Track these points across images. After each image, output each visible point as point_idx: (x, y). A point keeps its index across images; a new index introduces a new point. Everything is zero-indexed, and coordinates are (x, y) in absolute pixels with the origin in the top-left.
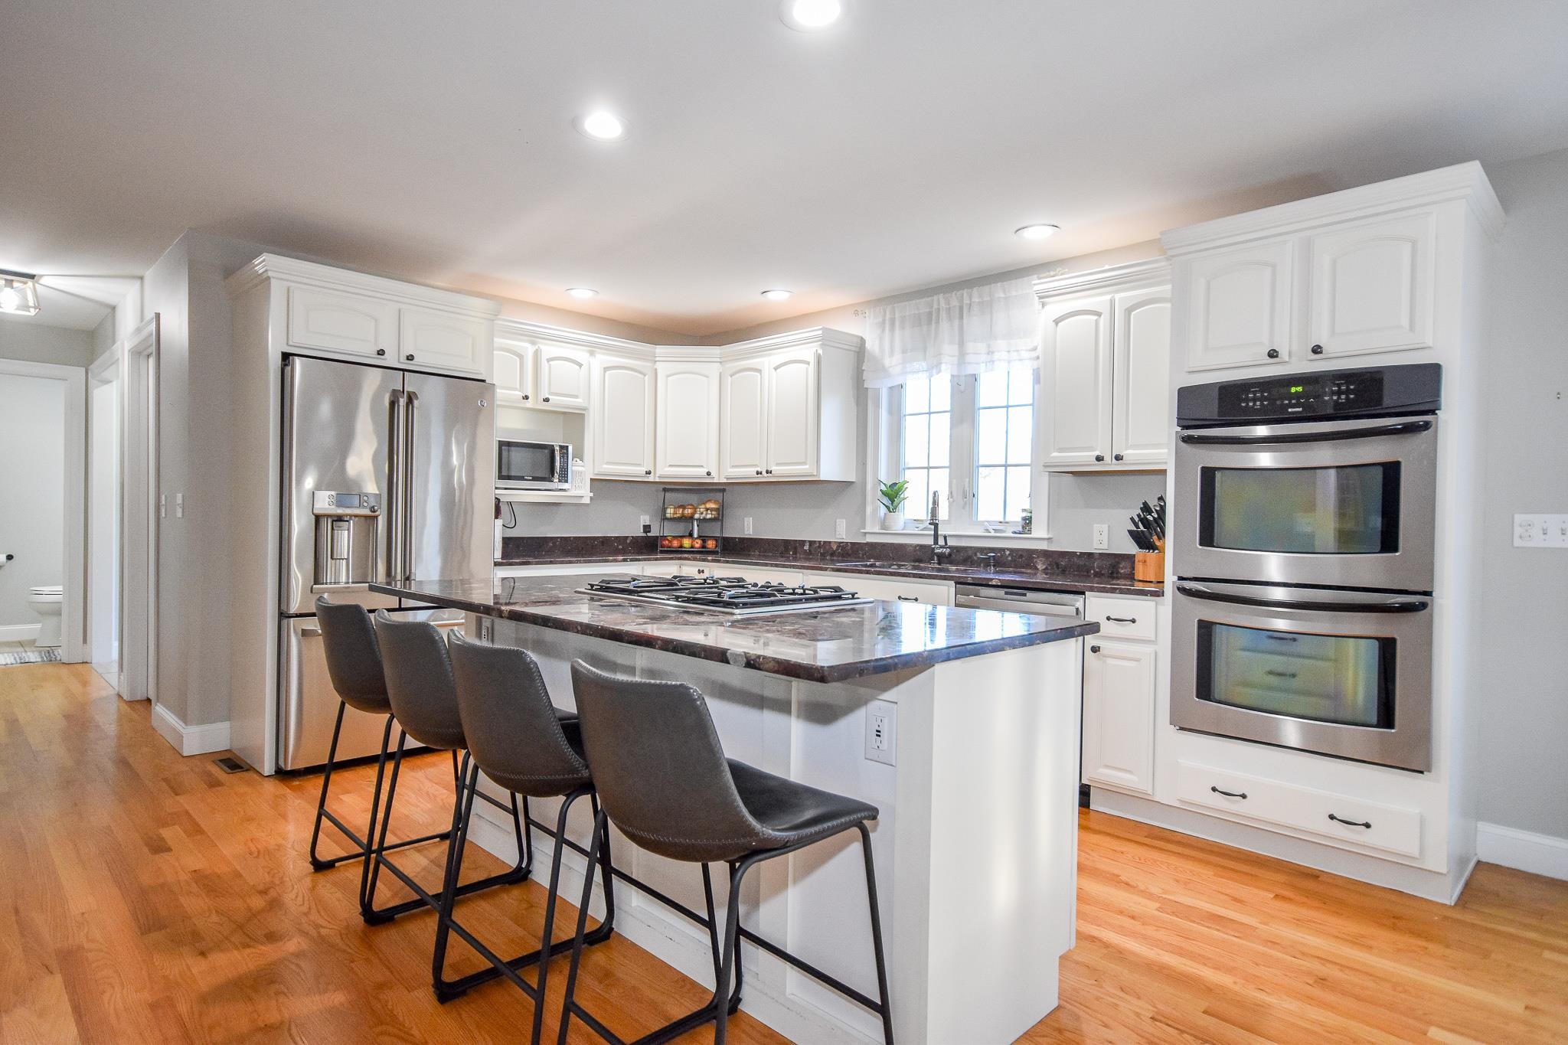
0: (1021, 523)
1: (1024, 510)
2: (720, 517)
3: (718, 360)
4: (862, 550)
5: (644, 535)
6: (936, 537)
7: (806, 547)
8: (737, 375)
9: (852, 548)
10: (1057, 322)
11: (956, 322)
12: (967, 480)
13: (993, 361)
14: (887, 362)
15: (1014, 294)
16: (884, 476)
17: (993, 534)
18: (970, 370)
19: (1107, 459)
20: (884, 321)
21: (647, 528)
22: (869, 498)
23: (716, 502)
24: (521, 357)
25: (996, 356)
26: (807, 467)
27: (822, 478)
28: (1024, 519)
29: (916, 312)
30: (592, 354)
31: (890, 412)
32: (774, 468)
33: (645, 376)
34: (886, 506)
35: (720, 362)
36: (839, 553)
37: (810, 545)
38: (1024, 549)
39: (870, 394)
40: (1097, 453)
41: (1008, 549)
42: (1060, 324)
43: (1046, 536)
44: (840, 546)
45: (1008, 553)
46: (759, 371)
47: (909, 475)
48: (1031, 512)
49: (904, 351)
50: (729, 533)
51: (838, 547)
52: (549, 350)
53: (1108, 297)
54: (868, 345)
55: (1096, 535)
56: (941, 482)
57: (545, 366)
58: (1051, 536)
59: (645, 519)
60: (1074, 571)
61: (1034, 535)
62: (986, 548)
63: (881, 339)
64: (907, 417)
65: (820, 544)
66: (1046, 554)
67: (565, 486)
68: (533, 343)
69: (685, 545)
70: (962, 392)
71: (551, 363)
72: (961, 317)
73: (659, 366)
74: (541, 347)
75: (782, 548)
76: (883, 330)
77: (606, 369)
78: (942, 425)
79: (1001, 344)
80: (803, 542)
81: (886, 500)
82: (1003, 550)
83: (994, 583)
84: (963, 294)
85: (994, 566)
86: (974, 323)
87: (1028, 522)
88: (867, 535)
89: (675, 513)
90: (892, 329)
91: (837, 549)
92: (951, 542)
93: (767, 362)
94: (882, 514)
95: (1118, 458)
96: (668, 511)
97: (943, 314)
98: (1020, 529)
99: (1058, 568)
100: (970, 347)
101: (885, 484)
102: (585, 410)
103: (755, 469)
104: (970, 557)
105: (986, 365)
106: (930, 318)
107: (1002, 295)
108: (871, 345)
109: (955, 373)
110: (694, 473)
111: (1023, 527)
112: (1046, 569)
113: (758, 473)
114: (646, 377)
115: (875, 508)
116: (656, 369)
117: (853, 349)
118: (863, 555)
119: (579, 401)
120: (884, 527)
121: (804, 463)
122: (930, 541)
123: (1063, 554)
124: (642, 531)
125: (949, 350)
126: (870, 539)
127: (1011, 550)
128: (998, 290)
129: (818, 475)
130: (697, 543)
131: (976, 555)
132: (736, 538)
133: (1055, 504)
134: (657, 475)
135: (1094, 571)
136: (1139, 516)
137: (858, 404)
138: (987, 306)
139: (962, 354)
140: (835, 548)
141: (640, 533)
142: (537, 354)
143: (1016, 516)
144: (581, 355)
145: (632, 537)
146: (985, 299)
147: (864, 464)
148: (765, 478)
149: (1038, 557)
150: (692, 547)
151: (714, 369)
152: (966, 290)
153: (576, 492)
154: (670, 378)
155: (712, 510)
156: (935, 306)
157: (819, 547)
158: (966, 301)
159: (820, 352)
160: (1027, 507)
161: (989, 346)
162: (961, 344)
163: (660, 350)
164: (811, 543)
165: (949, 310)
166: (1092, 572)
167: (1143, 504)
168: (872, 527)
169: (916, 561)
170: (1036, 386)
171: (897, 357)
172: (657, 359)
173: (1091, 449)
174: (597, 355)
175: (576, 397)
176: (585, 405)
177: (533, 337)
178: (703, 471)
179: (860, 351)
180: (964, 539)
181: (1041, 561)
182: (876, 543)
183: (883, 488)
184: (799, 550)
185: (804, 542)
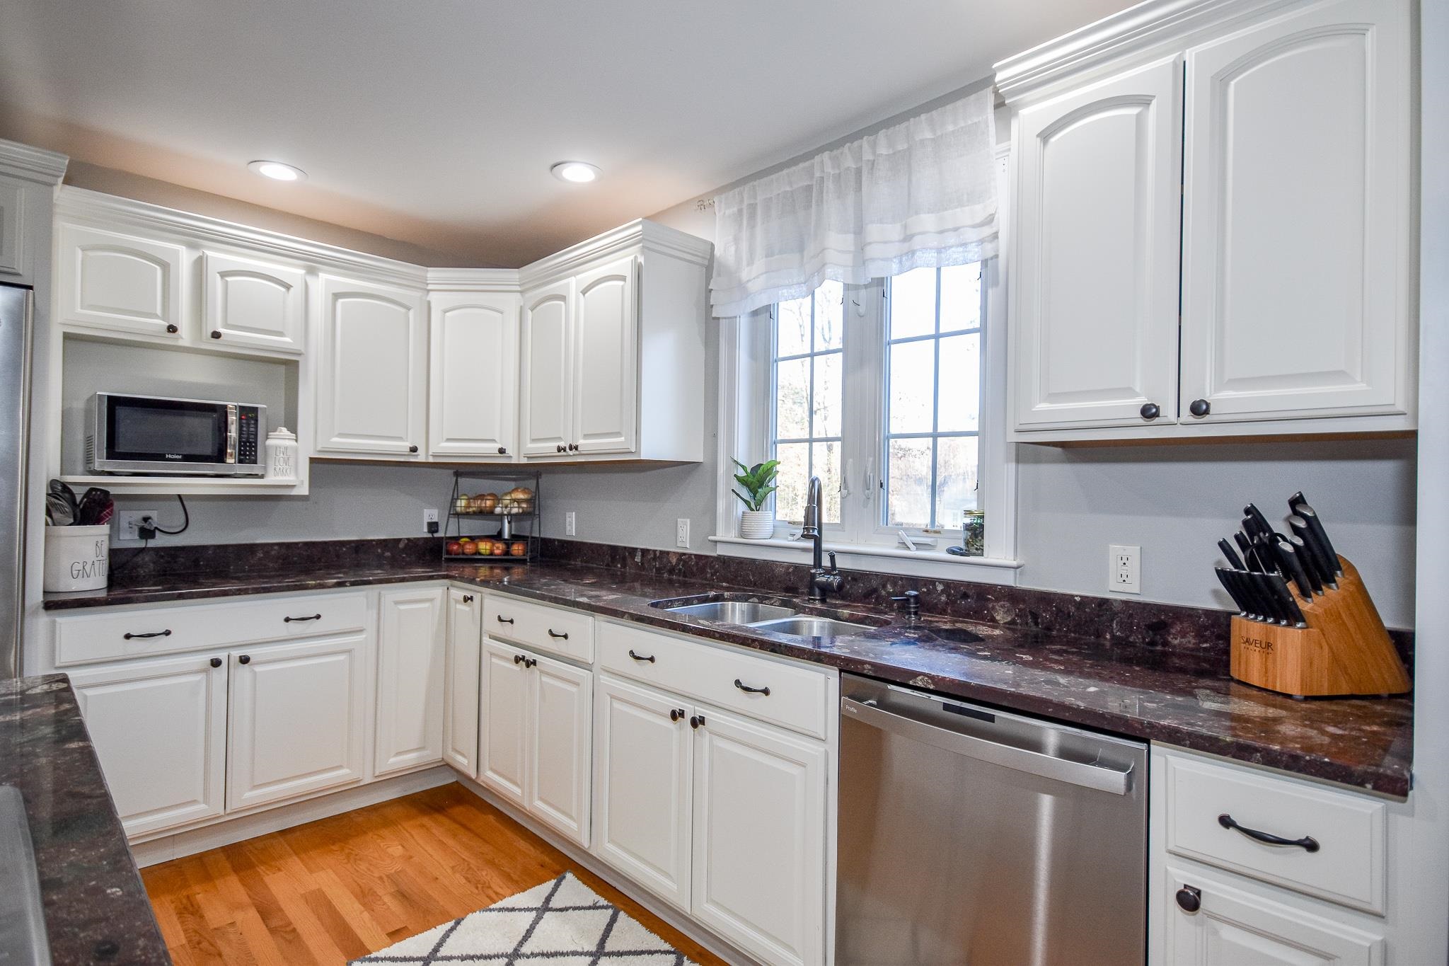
0: (964, 535)
1: (968, 513)
2: (533, 511)
3: (518, 288)
4: (712, 567)
5: (430, 535)
6: (818, 551)
7: (638, 559)
8: (538, 308)
9: (697, 563)
10: (1045, 136)
11: (850, 199)
12: (871, 459)
13: (913, 252)
14: (745, 275)
15: (950, 128)
16: (745, 455)
17: (914, 552)
18: (874, 271)
19: (1168, 412)
20: (740, 211)
21: (433, 527)
22: (721, 488)
23: (525, 490)
24: (165, 266)
25: (917, 242)
26: (623, 438)
27: (644, 456)
28: (968, 527)
29: (788, 189)
30: (312, 271)
31: (753, 355)
32: (581, 442)
33: (409, 309)
34: (746, 501)
35: (521, 292)
36: (680, 570)
37: (643, 556)
38: (969, 584)
39: (723, 325)
40: (1143, 401)
41: (941, 581)
42: (1053, 140)
43: (1014, 563)
44: (681, 560)
45: (940, 587)
46: (563, 298)
47: (783, 452)
48: (982, 517)
49: (769, 254)
50: (550, 532)
51: (679, 560)
52: (219, 258)
53: (1170, 59)
54: (717, 252)
55: (1114, 565)
56: (828, 465)
57: (215, 285)
58: (1022, 562)
59: (431, 514)
60: (1069, 631)
61: (990, 556)
62: (902, 578)
63: (737, 240)
64: (780, 363)
65: (655, 554)
66: (1012, 596)
67: (254, 469)
68: (192, 246)
69: (483, 551)
70: (861, 316)
71: (229, 279)
72: (859, 188)
73: (433, 297)
74: (209, 253)
75: (608, 558)
76: (740, 225)
77: (337, 296)
78: (831, 371)
79: (927, 221)
80: (633, 551)
81: (745, 493)
82: (932, 582)
83: (920, 684)
84: (861, 147)
85: (916, 613)
86: (881, 193)
87: (975, 532)
88: (718, 545)
89: (468, 506)
90: (752, 227)
91: (678, 564)
92: (841, 563)
93: (573, 284)
94: (740, 513)
95: (1199, 409)
96: (459, 503)
97: (830, 185)
98: (962, 545)
99: (1036, 624)
100: (874, 231)
101: (743, 467)
102: (300, 355)
103: (556, 444)
104: (875, 590)
105: (901, 262)
106: (809, 196)
107: (928, 135)
108: (725, 249)
109: (850, 282)
110: (483, 451)
111: (967, 543)
112: (1013, 622)
113: (559, 449)
114: (411, 313)
115: (730, 505)
116: (429, 303)
117: (699, 260)
118: (712, 575)
119: (287, 341)
120: (742, 535)
121: (618, 434)
122: (808, 559)
123: (1045, 598)
124: (426, 530)
125: (837, 242)
126: (722, 551)
127: (948, 584)
128: (922, 129)
129: (638, 452)
130: (498, 548)
131: (884, 587)
132: (554, 540)
133: (1027, 504)
134: (430, 453)
135: (1113, 636)
136: (1238, 538)
137: (706, 345)
138: (903, 161)
139: (861, 248)
140: (674, 561)
141: (423, 533)
142: (200, 266)
143: (954, 521)
144: (292, 272)
145: (408, 539)
146: (900, 147)
147: (715, 436)
148: (571, 458)
149: (997, 600)
150: (492, 554)
151: (512, 302)
152: (865, 138)
153: (277, 478)
154: (448, 314)
155: (519, 501)
156: (818, 174)
157: (655, 559)
158: (867, 156)
159: (641, 260)
160: (973, 506)
161: (905, 227)
162: (859, 231)
163: (434, 274)
164: (645, 552)
165: (838, 178)
166: (1108, 636)
167: (1247, 512)
168: (726, 532)
169: (788, 589)
170: (990, 292)
171: (760, 264)
172: (430, 287)
173: (1129, 391)
174: (321, 274)
175: (280, 334)
176: (298, 347)
177: (193, 238)
178: (493, 448)
179: (708, 265)
180: (864, 559)
181: (1003, 606)
182: (730, 557)
183: (741, 473)
184: (629, 561)
185: (635, 550)
